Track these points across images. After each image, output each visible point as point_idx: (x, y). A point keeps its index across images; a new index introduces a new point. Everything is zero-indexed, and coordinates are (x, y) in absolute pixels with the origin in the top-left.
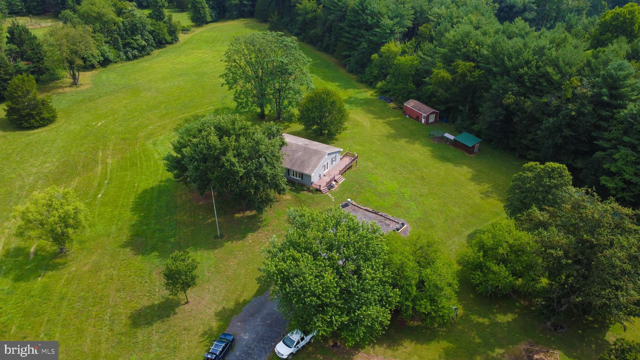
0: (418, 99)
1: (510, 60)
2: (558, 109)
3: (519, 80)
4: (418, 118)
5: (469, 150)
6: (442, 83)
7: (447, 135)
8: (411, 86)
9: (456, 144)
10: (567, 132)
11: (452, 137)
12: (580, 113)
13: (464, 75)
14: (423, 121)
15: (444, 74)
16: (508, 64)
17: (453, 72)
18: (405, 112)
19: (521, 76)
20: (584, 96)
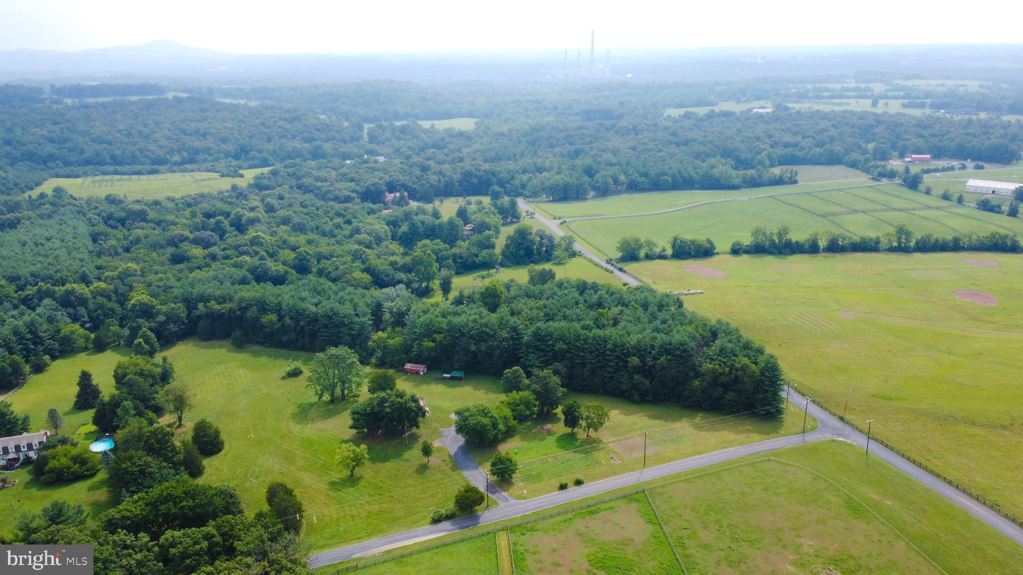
0: (409, 362)
1: (464, 329)
2: (498, 346)
3: (472, 337)
4: (417, 373)
5: (460, 379)
6: (430, 349)
7: (445, 375)
8: (404, 356)
9: (452, 378)
10: (506, 355)
11: (449, 376)
12: (508, 345)
13: (441, 342)
14: (422, 373)
15: (431, 344)
16: (465, 331)
17: (434, 341)
18: (406, 372)
19: (472, 335)
20: (507, 337)
